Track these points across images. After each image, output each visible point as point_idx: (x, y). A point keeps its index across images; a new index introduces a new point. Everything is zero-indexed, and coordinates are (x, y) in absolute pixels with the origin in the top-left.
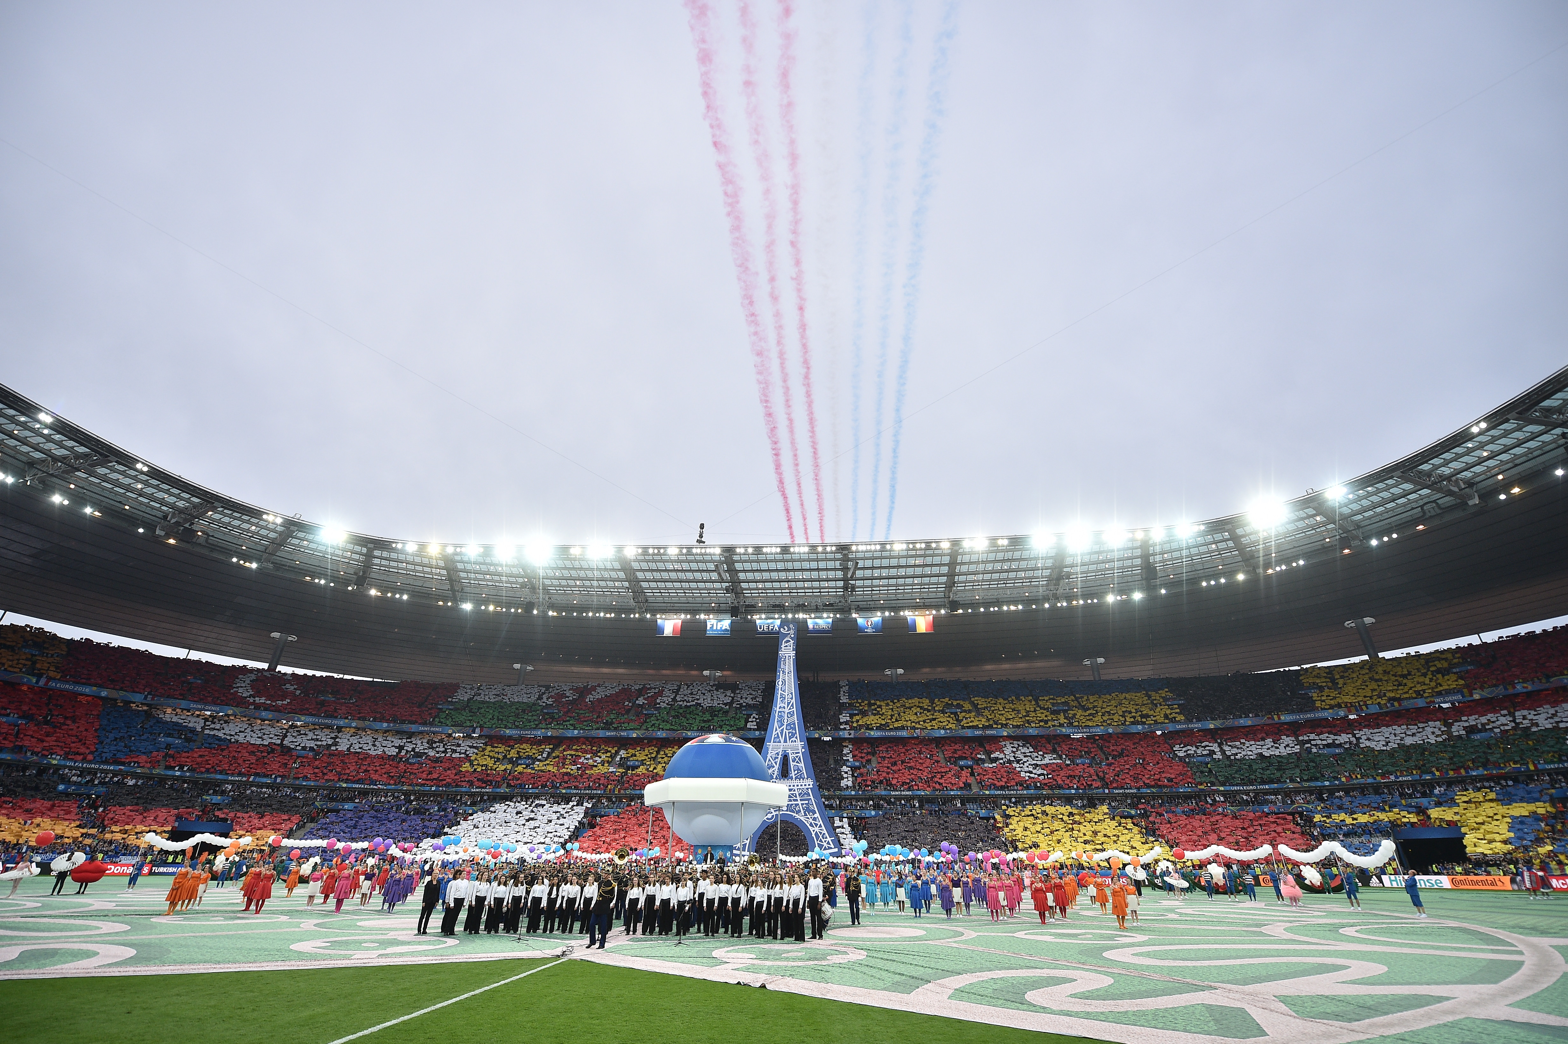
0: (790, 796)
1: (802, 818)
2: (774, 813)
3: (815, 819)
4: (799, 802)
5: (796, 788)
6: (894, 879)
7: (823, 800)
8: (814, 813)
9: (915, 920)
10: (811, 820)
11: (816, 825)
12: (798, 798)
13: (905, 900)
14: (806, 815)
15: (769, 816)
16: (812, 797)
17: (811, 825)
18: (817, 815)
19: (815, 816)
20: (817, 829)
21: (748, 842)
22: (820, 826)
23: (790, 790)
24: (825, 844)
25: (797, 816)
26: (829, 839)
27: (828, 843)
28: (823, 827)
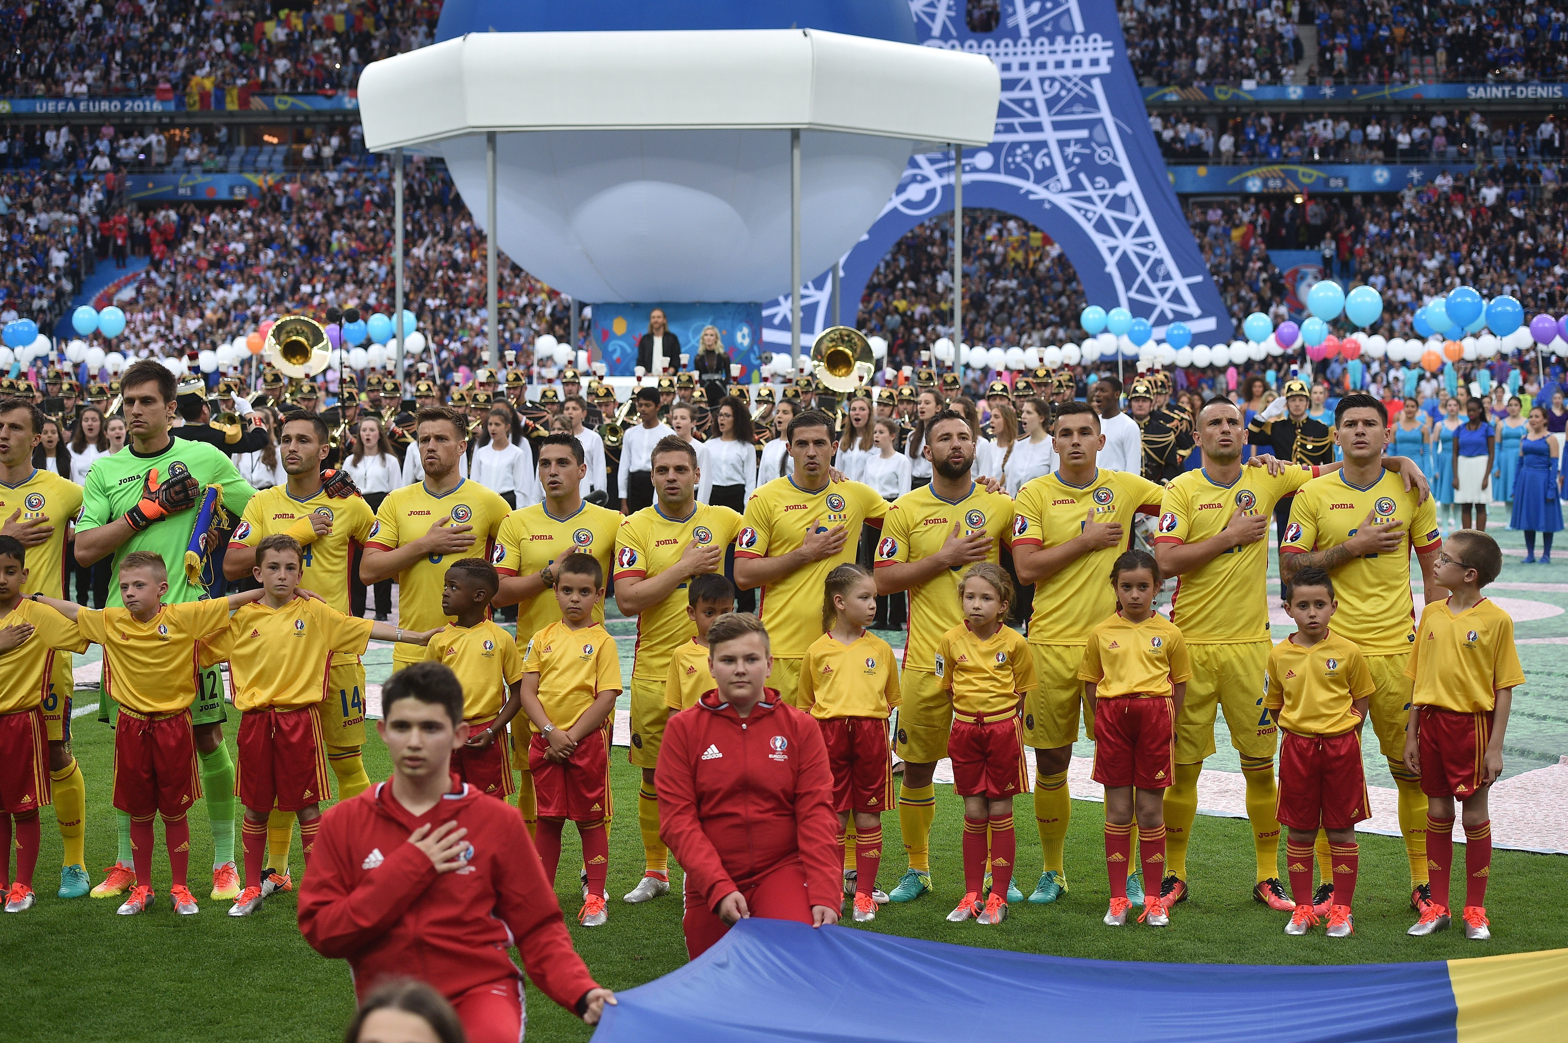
0: (1003, 111)
1: (1064, 202)
2: (937, 182)
3: (1118, 203)
4: (1050, 136)
5: (1033, 75)
6: (1449, 426)
7: (1156, 123)
8: (1115, 176)
9: (1528, 570)
10: (1101, 208)
11: (1124, 226)
12: (1045, 118)
13: (1486, 497)
14: (1077, 185)
15: (916, 192)
16: (1105, 113)
17: (1102, 226)
18: (1129, 186)
19: (1122, 189)
20: (1127, 244)
21: (823, 297)
22: (1143, 231)
23: (1008, 85)
24: (1163, 304)
25: (1040, 193)
26: (1180, 283)
27: (1176, 298)
28: (1155, 235)
